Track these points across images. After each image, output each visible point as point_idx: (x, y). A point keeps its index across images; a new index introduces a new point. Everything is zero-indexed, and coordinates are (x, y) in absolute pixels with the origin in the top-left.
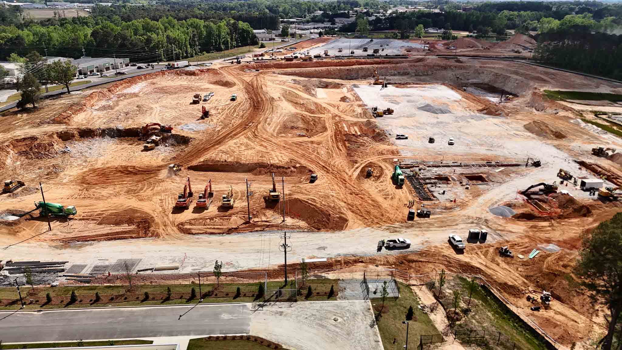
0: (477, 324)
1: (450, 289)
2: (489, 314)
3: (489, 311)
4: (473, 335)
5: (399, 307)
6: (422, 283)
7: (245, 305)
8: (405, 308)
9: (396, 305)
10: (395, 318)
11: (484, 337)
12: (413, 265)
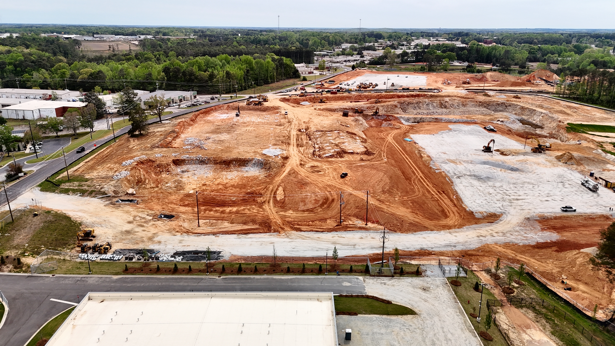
0: (525, 295)
1: (503, 274)
2: (534, 290)
3: (534, 289)
4: (523, 302)
5: (468, 283)
6: (481, 270)
7: (358, 278)
8: (472, 284)
9: (466, 281)
10: (466, 289)
11: (531, 303)
12: (473, 258)
